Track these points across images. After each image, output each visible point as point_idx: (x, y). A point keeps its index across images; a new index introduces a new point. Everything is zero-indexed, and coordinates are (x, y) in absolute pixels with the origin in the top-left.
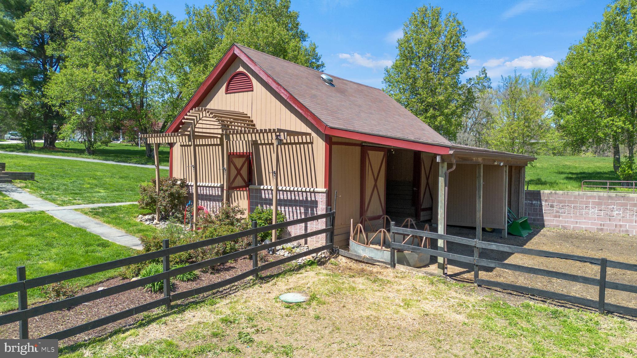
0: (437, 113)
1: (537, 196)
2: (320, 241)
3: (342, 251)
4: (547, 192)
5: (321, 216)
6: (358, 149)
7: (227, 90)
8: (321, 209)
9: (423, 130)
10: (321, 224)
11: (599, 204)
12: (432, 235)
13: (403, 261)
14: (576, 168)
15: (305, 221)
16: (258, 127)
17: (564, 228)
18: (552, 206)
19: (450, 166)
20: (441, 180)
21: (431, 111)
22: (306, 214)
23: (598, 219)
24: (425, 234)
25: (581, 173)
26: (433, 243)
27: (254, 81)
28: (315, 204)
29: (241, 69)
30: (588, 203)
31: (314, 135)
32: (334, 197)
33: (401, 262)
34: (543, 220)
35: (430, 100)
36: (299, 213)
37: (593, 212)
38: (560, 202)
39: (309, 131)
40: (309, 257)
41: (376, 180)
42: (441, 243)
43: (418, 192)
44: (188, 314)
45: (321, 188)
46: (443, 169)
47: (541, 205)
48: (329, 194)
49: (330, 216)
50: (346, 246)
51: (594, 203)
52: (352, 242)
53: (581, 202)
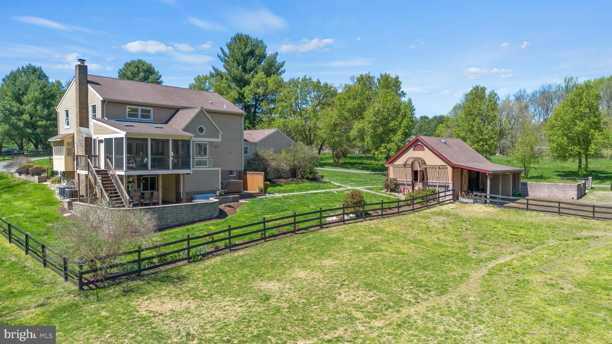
0: (484, 143)
1: (526, 184)
2: (451, 197)
3: (457, 200)
4: (529, 183)
5: (451, 190)
6: (460, 169)
7: (414, 149)
8: (451, 188)
9: (480, 158)
10: (451, 192)
11: (548, 187)
12: (485, 194)
13: (477, 202)
14: (568, 168)
15: (445, 192)
16: (427, 164)
17: (536, 196)
18: (531, 188)
19: (491, 176)
20: (488, 180)
21: (481, 143)
22: (445, 190)
23: (548, 193)
24: (483, 194)
25: (570, 172)
26: (486, 197)
27: (425, 147)
28: (448, 186)
29: (420, 143)
30: (544, 187)
31: (448, 166)
32: (455, 184)
33: (476, 203)
34: (528, 193)
35: (481, 137)
36: (443, 189)
37: (546, 190)
38: (534, 186)
39: (446, 164)
40: (449, 201)
41: (465, 179)
42: (488, 197)
43: (479, 183)
44: (431, 209)
45: (450, 182)
46: (489, 177)
47: (527, 188)
48: (453, 184)
49: (453, 190)
50: (458, 199)
51: (546, 187)
52: (459, 198)
53: (542, 187)
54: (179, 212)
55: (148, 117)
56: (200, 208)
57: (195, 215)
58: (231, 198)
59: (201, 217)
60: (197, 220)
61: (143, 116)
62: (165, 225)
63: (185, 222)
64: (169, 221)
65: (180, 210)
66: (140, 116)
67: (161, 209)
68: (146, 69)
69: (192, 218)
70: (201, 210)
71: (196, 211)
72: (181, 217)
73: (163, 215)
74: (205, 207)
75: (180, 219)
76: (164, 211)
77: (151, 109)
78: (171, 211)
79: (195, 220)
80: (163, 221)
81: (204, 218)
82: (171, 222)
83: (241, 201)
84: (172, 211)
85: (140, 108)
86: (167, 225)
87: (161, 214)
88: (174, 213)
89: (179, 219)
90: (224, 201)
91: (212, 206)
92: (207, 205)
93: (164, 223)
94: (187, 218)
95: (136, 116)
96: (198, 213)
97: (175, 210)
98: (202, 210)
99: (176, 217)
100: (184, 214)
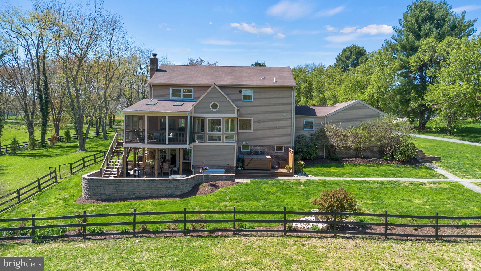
54: (135, 186)
55: (190, 96)
56: (158, 184)
57: (153, 191)
58: (224, 177)
59: (160, 193)
60: (155, 195)
61: (185, 96)
62: (122, 196)
63: (143, 196)
64: (125, 193)
65: (136, 184)
66: (182, 95)
67: (116, 181)
68: (357, 52)
69: (150, 193)
70: (158, 186)
71: (154, 186)
72: (138, 190)
73: (119, 187)
74: (164, 184)
75: (137, 193)
76: (120, 184)
77: (193, 89)
78: (126, 184)
79: (153, 195)
80: (119, 193)
81: (164, 195)
82: (127, 194)
83: (236, 180)
84: (128, 185)
85: (182, 89)
86: (123, 196)
87: (117, 186)
88: (130, 186)
89: (135, 193)
90: (215, 179)
91: (173, 184)
92: (167, 182)
93: (120, 195)
94: (144, 193)
95: (179, 96)
96: (156, 189)
97: (131, 184)
98: (161, 186)
99: (133, 190)
100: (140, 188)
